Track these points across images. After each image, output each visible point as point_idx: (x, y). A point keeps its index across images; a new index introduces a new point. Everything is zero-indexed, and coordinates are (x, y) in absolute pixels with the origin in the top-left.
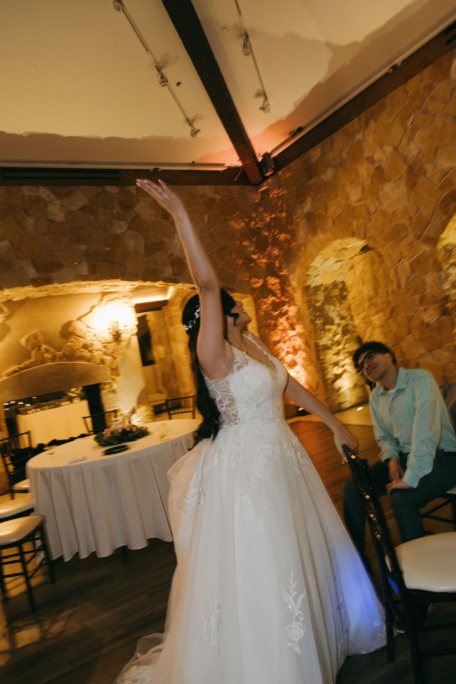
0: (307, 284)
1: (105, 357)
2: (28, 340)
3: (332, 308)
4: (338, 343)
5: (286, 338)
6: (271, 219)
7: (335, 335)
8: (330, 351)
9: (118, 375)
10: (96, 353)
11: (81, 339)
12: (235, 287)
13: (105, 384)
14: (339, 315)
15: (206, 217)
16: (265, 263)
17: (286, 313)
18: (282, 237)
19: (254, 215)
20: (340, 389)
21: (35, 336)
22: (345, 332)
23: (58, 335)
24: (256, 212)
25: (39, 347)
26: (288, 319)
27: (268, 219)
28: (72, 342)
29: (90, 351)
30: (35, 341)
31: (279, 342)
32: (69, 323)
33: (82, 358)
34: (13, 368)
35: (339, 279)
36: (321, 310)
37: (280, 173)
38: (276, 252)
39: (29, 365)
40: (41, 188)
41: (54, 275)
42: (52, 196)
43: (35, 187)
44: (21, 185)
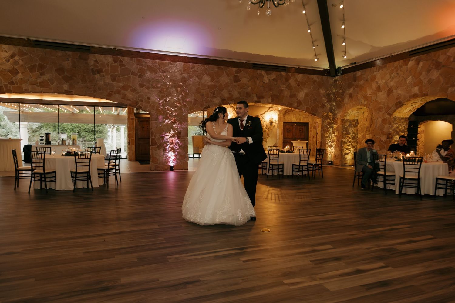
0: (344, 118)
1: (266, 130)
3: (351, 129)
4: (350, 142)
5: (331, 136)
6: (335, 91)
7: (349, 139)
8: (346, 144)
9: (269, 136)
12: (316, 114)
13: (264, 139)
14: (353, 132)
15: (312, 87)
16: (329, 107)
17: (333, 127)
18: (338, 99)
19: (329, 88)
20: (347, 158)
22: (353, 139)
24: (330, 87)
26: (333, 129)
27: (334, 91)
31: (328, 137)
35: (356, 119)
36: (346, 129)
37: (343, 75)
38: (334, 104)
40: (263, 71)
41: (261, 100)
42: (266, 74)
43: (261, 71)
44: (258, 69)
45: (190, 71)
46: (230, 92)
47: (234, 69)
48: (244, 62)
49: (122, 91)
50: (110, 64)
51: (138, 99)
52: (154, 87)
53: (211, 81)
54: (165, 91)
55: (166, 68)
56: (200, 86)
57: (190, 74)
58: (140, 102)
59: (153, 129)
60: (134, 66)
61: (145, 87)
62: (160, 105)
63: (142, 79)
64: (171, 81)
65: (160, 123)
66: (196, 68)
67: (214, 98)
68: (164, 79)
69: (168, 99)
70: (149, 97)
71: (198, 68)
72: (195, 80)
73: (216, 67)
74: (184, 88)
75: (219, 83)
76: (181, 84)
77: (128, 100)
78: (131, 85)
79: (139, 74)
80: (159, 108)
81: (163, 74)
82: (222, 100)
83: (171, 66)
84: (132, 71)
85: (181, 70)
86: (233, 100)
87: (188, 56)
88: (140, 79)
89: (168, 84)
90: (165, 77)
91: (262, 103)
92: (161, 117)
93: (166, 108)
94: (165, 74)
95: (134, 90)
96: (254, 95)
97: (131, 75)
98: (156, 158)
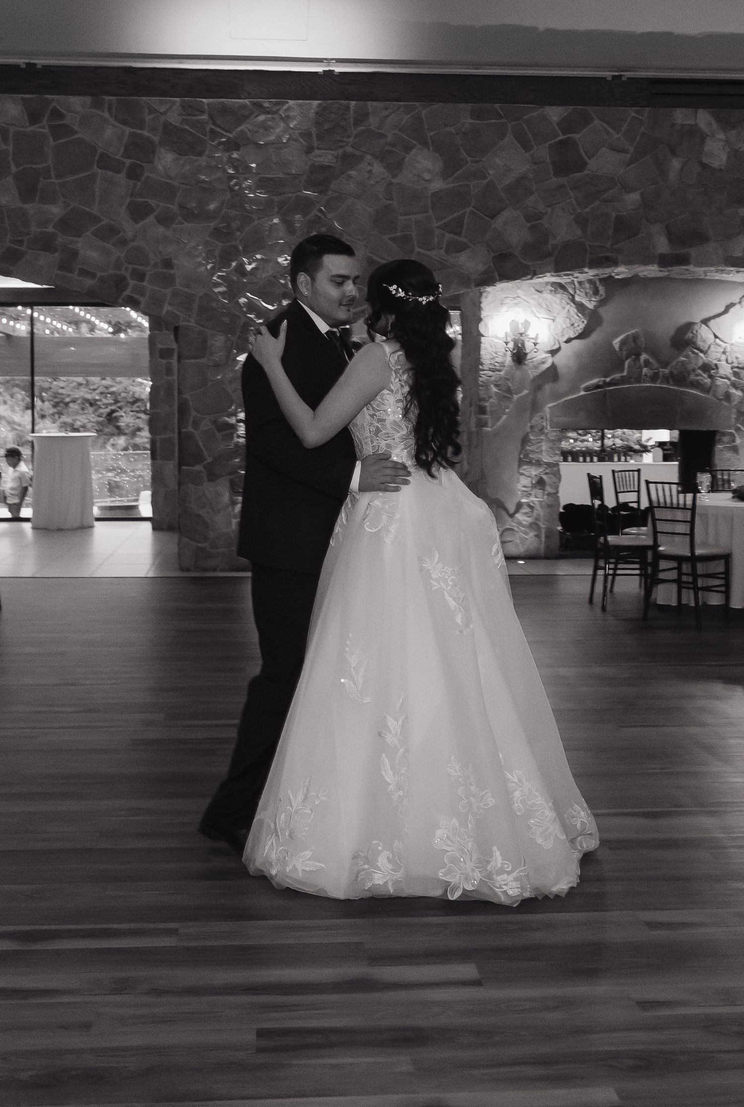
1: (733, 391)
2: (623, 343)
10: (720, 382)
11: (701, 355)
13: (724, 434)
21: (635, 338)
23: (668, 342)
25: (638, 355)
28: (687, 356)
29: (711, 377)
30: (633, 345)
32: (689, 326)
33: (697, 385)
34: (595, 381)
39: (619, 380)
40: (700, 111)
41: (693, 252)
42: (715, 125)
43: (691, 111)
44: (675, 106)
45: (349, 137)
46: (533, 218)
47: (555, 113)
48: (604, 79)
49: (61, 239)
50: (12, 129)
51: (127, 269)
52: (189, 215)
53: (445, 174)
54: (238, 229)
55: (242, 132)
56: (392, 199)
57: (349, 149)
58: (132, 282)
59: (186, 396)
60: (109, 132)
61: (151, 218)
62: (216, 290)
63: (139, 184)
64: (262, 184)
65: (217, 366)
66: (373, 122)
67: (459, 248)
68: (231, 177)
69: (250, 264)
70: (170, 259)
71: (387, 117)
72: (370, 172)
73: (466, 107)
74: (320, 210)
75: (485, 182)
76: (307, 198)
77: (84, 273)
78: (95, 211)
79: (127, 165)
80: (214, 304)
81: (230, 158)
82: (494, 257)
83: (262, 118)
84: (99, 150)
85: (306, 135)
86: (549, 255)
87: (339, 69)
88: (131, 183)
89: (250, 199)
90: (235, 168)
91: (700, 264)
92: (218, 341)
93: (243, 300)
94: (235, 155)
95: (110, 233)
96: (656, 228)
97: (95, 168)
98: (199, 516)
